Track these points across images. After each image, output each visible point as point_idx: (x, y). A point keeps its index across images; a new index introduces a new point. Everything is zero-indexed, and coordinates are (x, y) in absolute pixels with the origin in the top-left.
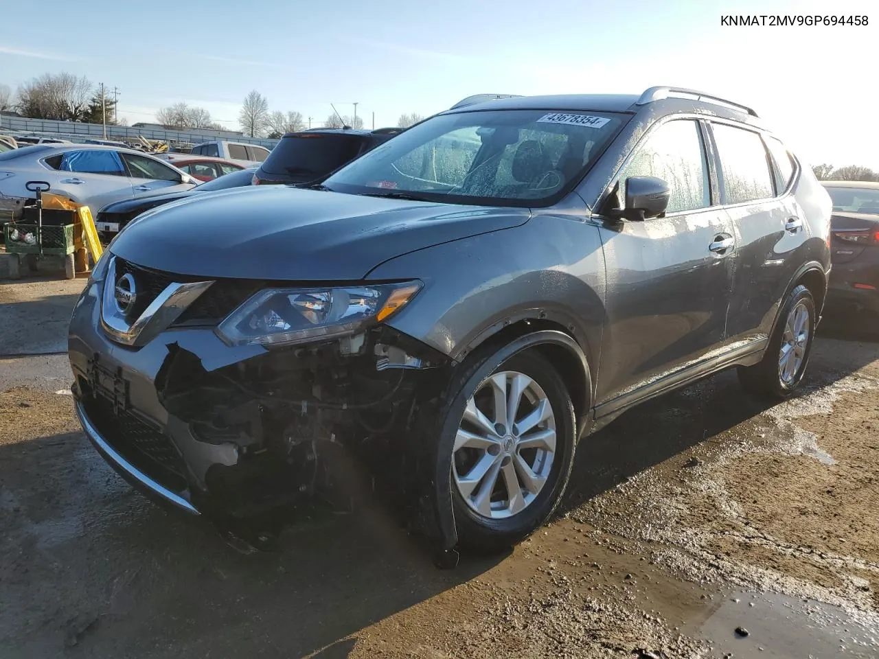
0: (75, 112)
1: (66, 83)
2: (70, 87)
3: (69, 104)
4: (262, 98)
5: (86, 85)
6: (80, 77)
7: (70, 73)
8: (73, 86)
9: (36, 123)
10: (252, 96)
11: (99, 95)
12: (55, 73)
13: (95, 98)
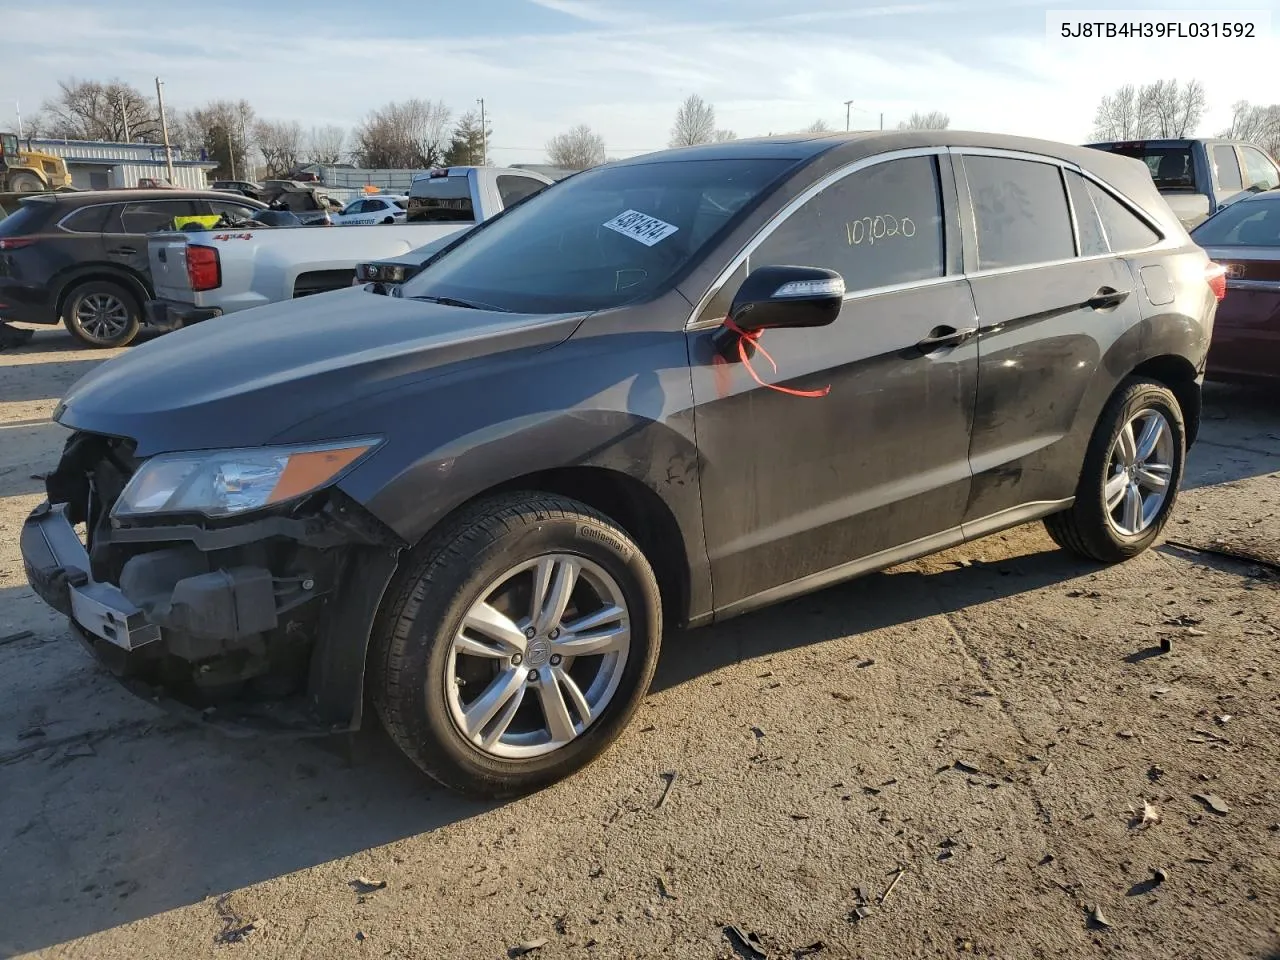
0: (429, 154)
1: (416, 112)
2: (421, 119)
3: (421, 145)
4: (705, 106)
5: (443, 114)
6: (435, 102)
7: (422, 99)
8: (426, 117)
9: (382, 174)
10: (690, 105)
11: (466, 124)
12: (401, 100)
13: (461, 129)
